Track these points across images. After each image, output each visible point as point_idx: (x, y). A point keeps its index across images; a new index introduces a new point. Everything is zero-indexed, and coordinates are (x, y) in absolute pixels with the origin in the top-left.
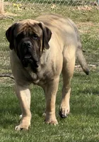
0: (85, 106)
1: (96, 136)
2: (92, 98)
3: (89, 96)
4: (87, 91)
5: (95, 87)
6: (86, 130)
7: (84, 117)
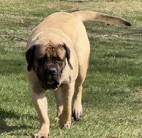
0: (109, 66)
1: (118, 89)
2: (115, 61)
3: (112, 59)
4: (111, 55)
5: (117, 52)
6: (110, 84)
7: (109, 75)
